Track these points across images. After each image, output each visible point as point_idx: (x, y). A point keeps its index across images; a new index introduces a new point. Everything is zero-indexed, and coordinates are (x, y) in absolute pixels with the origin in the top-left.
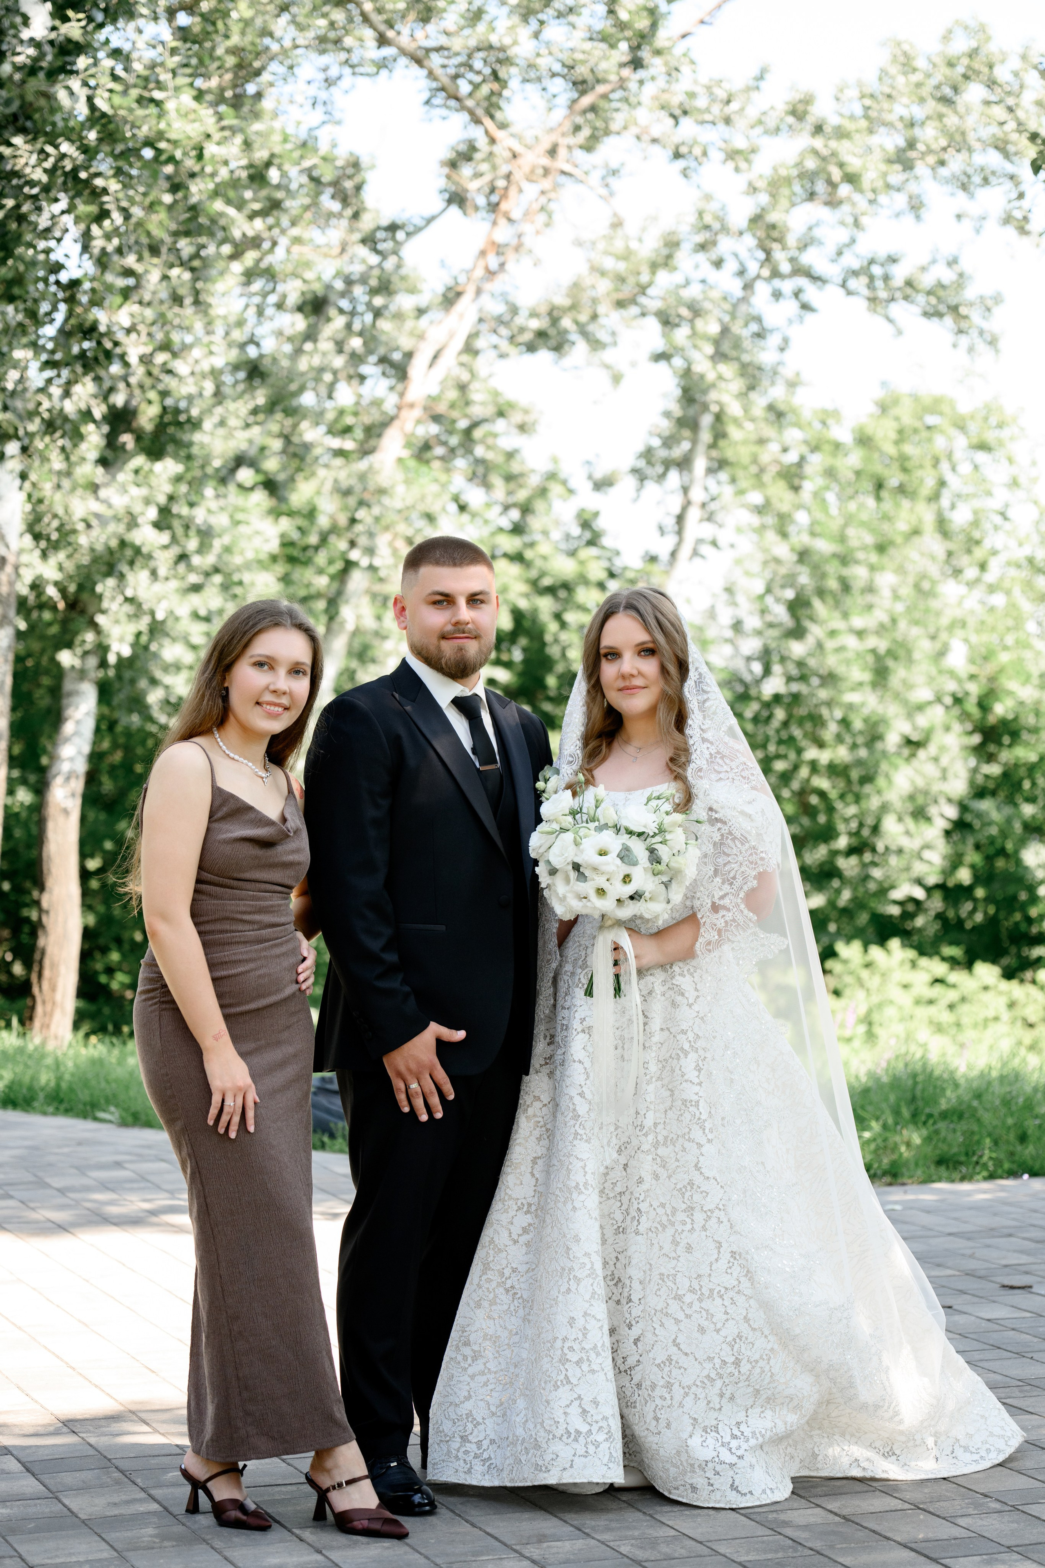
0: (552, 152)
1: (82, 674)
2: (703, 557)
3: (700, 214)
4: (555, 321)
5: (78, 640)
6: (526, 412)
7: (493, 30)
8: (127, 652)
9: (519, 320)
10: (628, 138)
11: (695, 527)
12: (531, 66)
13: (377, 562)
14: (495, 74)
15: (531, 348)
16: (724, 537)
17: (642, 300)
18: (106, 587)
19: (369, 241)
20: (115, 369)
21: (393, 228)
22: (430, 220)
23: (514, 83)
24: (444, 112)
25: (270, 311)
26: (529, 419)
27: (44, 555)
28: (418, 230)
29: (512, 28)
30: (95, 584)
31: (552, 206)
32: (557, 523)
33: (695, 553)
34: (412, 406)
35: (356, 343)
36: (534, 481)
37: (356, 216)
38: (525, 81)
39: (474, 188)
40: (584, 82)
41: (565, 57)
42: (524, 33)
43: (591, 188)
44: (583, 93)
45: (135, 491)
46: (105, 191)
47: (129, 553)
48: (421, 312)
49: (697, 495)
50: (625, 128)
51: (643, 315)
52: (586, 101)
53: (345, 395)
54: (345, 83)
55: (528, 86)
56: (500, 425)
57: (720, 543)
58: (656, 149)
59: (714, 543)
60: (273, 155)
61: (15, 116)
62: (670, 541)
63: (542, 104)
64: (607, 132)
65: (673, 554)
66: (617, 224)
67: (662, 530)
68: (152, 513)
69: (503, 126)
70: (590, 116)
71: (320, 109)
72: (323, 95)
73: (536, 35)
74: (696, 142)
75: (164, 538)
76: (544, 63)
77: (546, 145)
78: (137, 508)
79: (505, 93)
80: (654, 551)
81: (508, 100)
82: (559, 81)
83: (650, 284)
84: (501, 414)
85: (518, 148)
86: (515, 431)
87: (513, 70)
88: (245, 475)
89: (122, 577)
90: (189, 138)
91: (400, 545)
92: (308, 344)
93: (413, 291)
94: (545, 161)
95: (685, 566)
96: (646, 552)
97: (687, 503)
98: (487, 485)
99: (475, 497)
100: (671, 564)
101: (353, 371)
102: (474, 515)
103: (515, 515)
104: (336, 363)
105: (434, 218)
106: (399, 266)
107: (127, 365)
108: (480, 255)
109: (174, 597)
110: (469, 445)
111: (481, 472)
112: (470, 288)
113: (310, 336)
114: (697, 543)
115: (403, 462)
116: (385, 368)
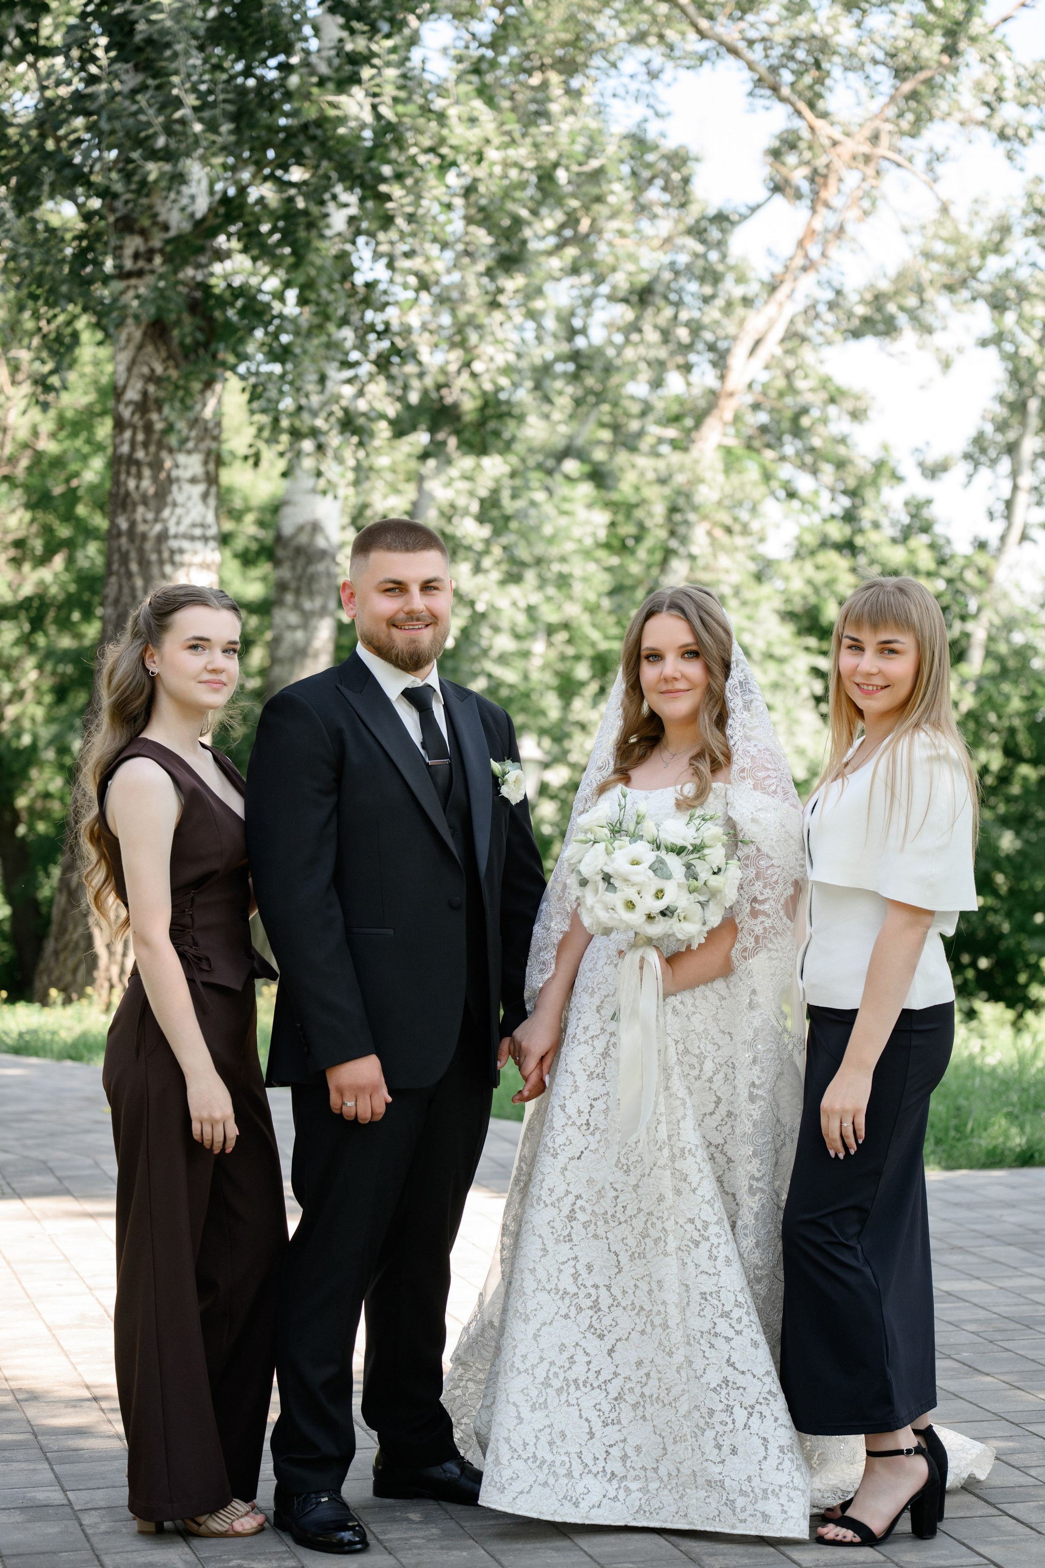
0: (875, 138)
2: (1032, 540)
3: (1030, 196)
4: (880, 309)
6: (858, 398)
7: (815, 20)
9: (847, 306)
10: (952, 125)
11: (1026, 512)
12: (853, 55)
13: (695, 550)
14: (818, 65)
15: (856, 334)
17: (973, 284)
19: (697, 232)
20: (409, 368)
21: (719, 219)
22: (754, 209)
23: (837, 72)
24: (767, 103)
25: (600, 302)
26: (860, 405)
28: (743, 218)
29: (832, 19)
31: (876, 192)
32: (885, 508)
33: (1024, 537)
35: (683, 334)
36: (863, 466)
37: (683, 205)
38: (846, 69)
39: (799, 177)
40: (907, 69)
41: (887, 45)
42: (846, 22)
43: (914, 173)
44: (904, 80)
46: (388, 198)
48: (747, 302)
49: (1026, 479)
50: (949, 114)
51: (974, 299)
52: (907, 87)
53: (675, 382)
54: (666, 77)
55: (851, 75)
56: (832, 410)
58: (981, 132)
60: (560, 156)
61: (305, 127)
62: (999, 526)
63: (864, 92)
64: (931, 119)
65: (1003, 538)
66: (944, 209)
67: (991, 515)
68: (474, 507)
69: (824, 115)
70: (913, 104)
71: (643, 102)
72: (646, 88)
73: (859, 25)
74: (1020, 124)
75: (485, 531)
76: (863, 51)
77: (867, 132)
78: (461, 502)
79: (828, 82)
80: (983, 536)
81: (830, 90)
82: (882, 69)
83: (980, 269)
84: (832, 400)
85: (837, 135)
86: (846, 418)
87: (836, 59)
88: (571, 466)
90: (470, 143)
91: (719, 533)
92: (635, 337)
93: (741, 280)
94: (866, 148)
95: (1013, 552)
96: (975, 539)
97: (1015, 488)
98: (815, 472)
99: (804, 483)
100: (1000, 550)
101: (680, 360)
102: (804, 502)
103: (845, 502)
104: (662, 353)
105: (759, 206)
106: (724, 257)
107: (420, 363)
108: (801, 244)
109: (495, 588)
110: (797, 431)
111: (809, 459)
112: (789, 277)
113: (635, 327)
114: (1025, 527)
115: (728, 451)
116: (711, 356)
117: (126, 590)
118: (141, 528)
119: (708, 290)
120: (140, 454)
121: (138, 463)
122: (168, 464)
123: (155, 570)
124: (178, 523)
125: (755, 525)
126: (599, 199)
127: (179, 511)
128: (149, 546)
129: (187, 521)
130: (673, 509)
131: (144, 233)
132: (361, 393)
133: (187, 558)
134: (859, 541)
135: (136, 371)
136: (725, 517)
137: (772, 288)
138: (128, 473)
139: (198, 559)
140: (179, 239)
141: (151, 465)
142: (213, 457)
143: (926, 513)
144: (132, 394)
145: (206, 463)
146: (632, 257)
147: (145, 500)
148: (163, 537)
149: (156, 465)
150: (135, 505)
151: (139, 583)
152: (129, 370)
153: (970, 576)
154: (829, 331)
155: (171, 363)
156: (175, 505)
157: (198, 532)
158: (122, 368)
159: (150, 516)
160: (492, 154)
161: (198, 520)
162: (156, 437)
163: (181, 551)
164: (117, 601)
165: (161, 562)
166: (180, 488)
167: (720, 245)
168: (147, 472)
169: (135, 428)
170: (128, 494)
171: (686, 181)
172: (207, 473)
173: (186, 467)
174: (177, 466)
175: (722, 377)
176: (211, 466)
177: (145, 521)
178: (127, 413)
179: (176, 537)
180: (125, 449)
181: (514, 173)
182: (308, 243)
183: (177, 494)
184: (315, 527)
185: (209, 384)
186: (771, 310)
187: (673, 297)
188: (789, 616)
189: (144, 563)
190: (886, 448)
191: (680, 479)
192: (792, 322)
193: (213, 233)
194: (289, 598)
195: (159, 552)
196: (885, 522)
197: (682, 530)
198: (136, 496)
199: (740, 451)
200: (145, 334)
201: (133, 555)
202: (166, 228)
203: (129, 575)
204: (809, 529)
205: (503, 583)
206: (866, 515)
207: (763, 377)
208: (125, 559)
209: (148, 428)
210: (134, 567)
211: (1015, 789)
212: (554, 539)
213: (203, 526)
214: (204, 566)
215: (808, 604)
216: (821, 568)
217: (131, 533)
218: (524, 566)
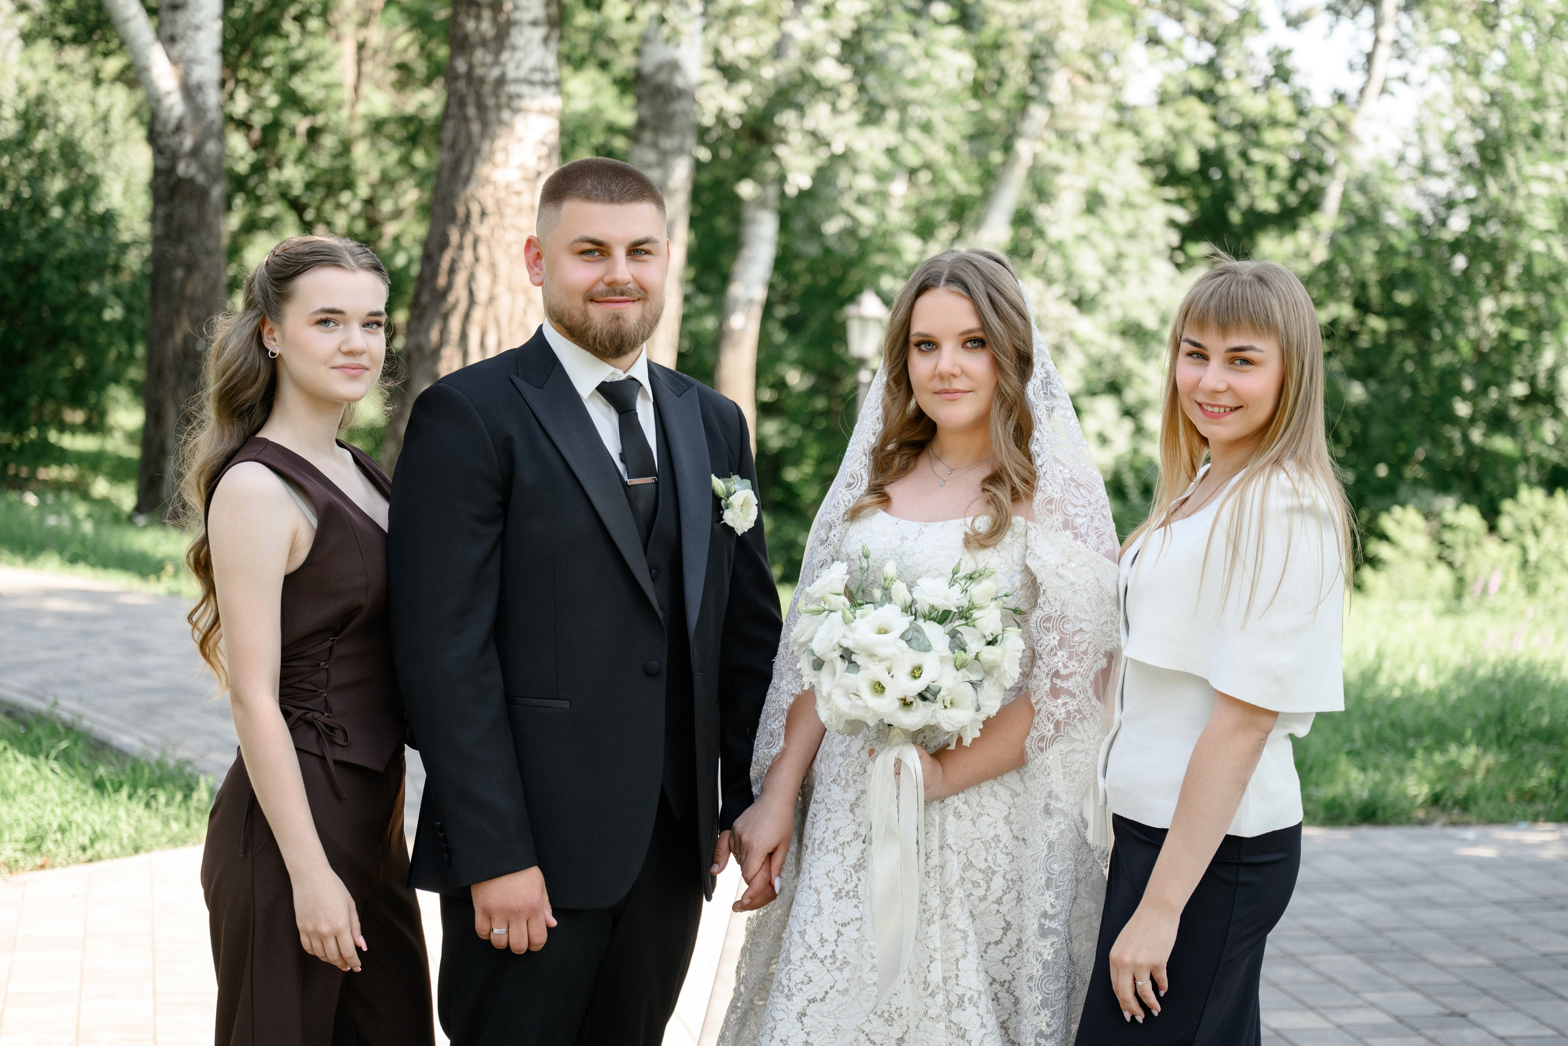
1: (761, 203)
2: (1391, 93)
5: (758, 170)
8: (806, 183)
11: (1386, 65)
13: (1053, 97)
16: (1417, 74)
18: (787, 118)
30: (775, 116)
32: (1248, 57)
33: (1384, 90)
36: (1228, 15)
45: (820, 25)
47: (809, 86)
49: (1388, 33)
57: (1410, 78)
59: (1404, 79)
62: (1358, 79)
65: (1362, 92)
67: (1351, 67)
68: (835, 48)
75: (847, 72)
78: (821, 44)
80: (1342, 89)
88: (939, 10)
89: (800, 108)
91: (1080, 82)
95: (1373, 104)
96: (1335, 92)
97: (1377, 41)
98: (1180, 19)
99: (1169, 30)
100: (1359, 102)
102: (1169, 49)
103: (1206, 52)
109: (854, 130)
111: (1175, 6)
114: (1386, 80)
117: (462, 135)
118: (479, 71)
121: (478, 4)
122: (508, 6)
123: (492, 116)
124: (518, 67)
125: (1117, 73)
127: (519, 55)
128: (487, 89)
129: (526, 66)
130: (1034, 57)
133: (525, 103)
134: (1220, 89)
136: (1086, 65)
138: (468, 15)
139: (535, 105)
141: (491, 6)
143: (1290, 63)
145: (547, 5)
147: (484, 43)
148: (501, 81)
149: (497, 7)
150: (473, 47)
151: (476, 128)
153: (1329, 130)
156: (514, 48)
157: (537, 77)
159: (489, 59)
161: (539, 64)
163: (519, 96)
164: (453, 146)
165: (499, 108)
166: (521, 33)
168: (487, 14)
170: (466, 37)
172: (549, 16)
173: (526, 9)
174: (517, 8)
176: (554, 9)
177: (484, 64)
179: (516, 81)
183: (517, 37)
184: (674, 66)
188: (1148, 163)
189: (481, 108)
191: (1042, 26)
194: (647, 136)
195: (497, 96)
196: (1247, 71)
197: (1043, 77)
198: (474, 39)
201: (471, 100)
203: (466, 120)
204: (1169, 76)
206: (1229, 64)
208: (462, 103)
210: (471, 111)
211: (1364, 342)
212: (915, 83)
213: (544, 70)
214: (543, 112)
215: (1165, 151)
216: (1180, 115)
217: (469, 76)
218: (883, 108)
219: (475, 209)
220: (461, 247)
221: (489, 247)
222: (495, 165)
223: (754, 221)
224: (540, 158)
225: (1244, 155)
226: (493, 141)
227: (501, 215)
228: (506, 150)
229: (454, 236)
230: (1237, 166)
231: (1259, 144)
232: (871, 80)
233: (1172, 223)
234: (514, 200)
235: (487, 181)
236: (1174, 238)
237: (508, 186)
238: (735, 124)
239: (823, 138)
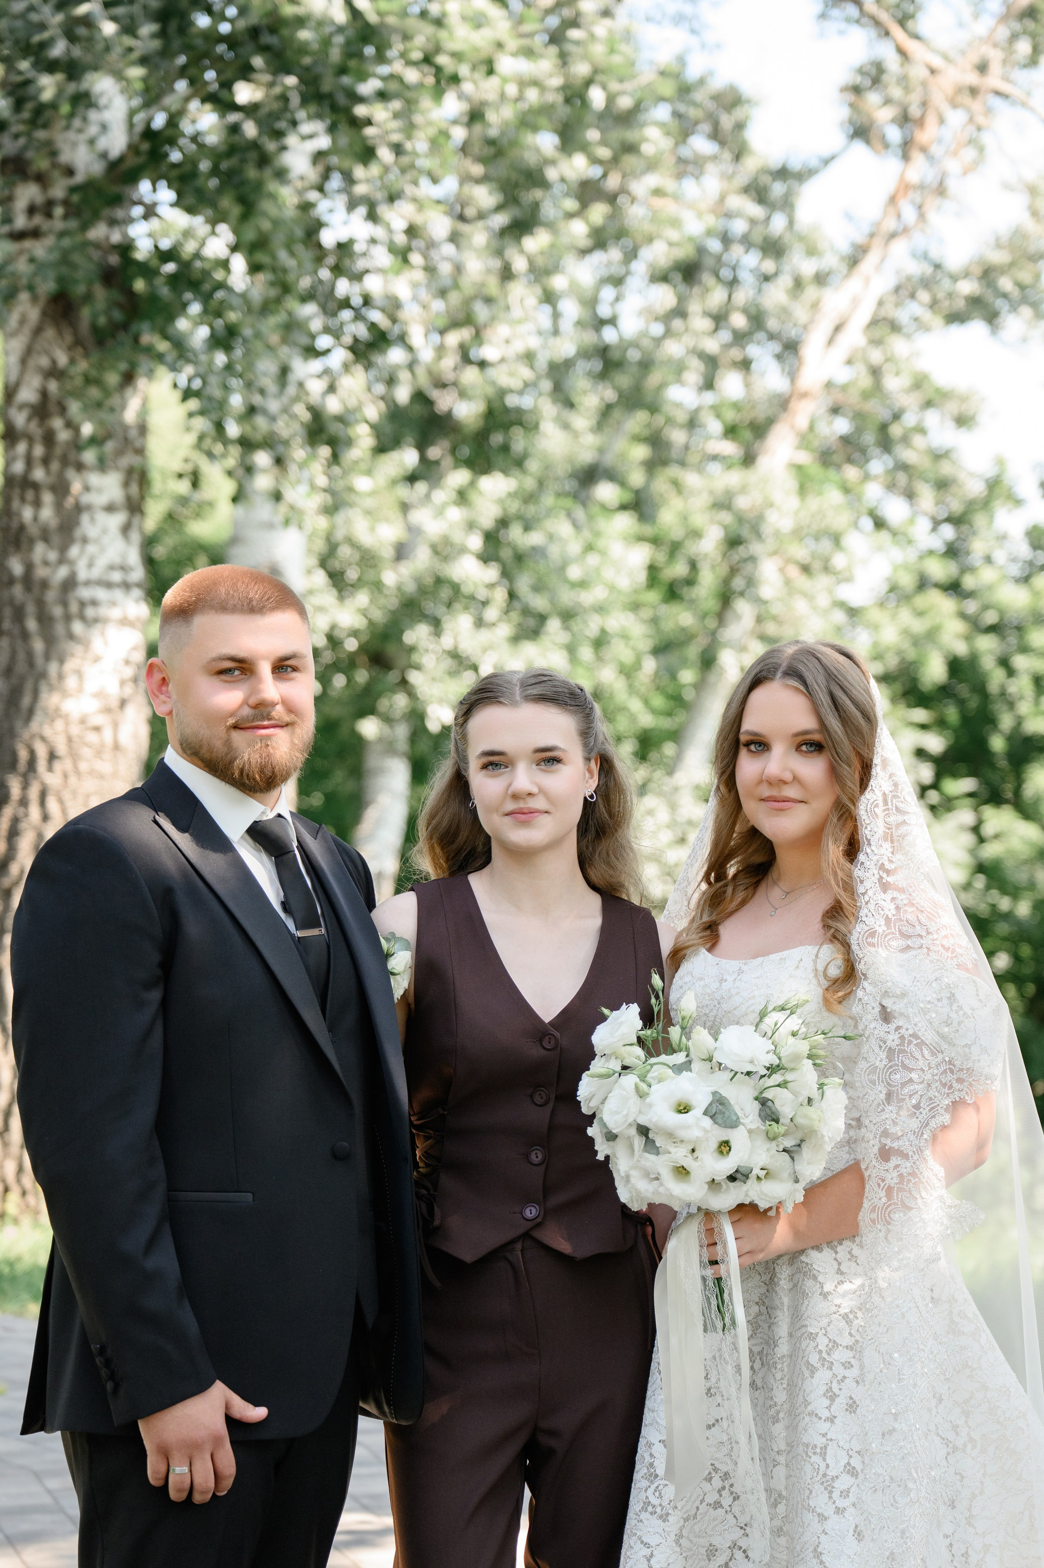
0: (981, 67)
1: (389, 748)
4: (990, 283)
5: (383, 704)
6: (963, 400)
9: (946, 284)
13: (763, 591)
15: (959, 318)
18: (418, 635)
19: (755, 190)
20: (395, 355)
21: (782, 173)
22: (827, 162)
24: (843, 25)
25: (633, 282)
26: (967, 408)
27: (341, 598)
28: (814, 173)
30: (402, 632)
31: (986, 138)
32: (1000, 539)
34: (804, 395)
35: (739, 321)
36: (971, 486)
37: (735, 158)
39: (884, 119)
43: (1034, 111)
45: (455, 514)
46: (369, 122)
47: (445, 593)
48: (821, 279)
53: (729, 383)
56: (930, 416)
60: (596, 71)
61: (254, 32)
63: (967, 10)
68: (476, 542)
69: (916, 37)
70: (1028, 24)
71: (683, 28)
75: (492, 573)
77: (974, 58)
78: (458, 537)
84: (928, 404)
85: (937, 62)
86: (949, 425)
88: (606, 492)
89: (436, 624)
90: (476, 50)
91: (794, 572)
92: (677, 323)
93: (812, 251)
94: (973, 78)
98: (910, 495)
99: (896, 510)
101: (735, 354)
102: (894, 534)
103: (948, 532)
104: (712, 346)
105: (833, 158)
106: (791, 223)
107: (410, 349)
108: (893, 200)
109: (505, 647)
110: (886, 443)
111: (902, 478)
112: (877, 244)
113: (680, 312)
115: (799, 469)
116: (776, 347)
117: (21, 656)
118: (41, 572)
119: (769, 266)
120: (38, 474)
121: (36, 487)
122: (76, 487)
123: (59, 629)
124: (90, 565)
125: (839, 561)
126: (630, 148)
127: (91, 549)
128: (51, 596)
129: (102, 563)
130: (733, 542)
131: (41, 179)
132: (332, 389)
133: (103, 611)
134: (969, 582)
135: (32, 363)
136: (800, 552)
137: (853, 261)
138: (23, 500)
139: (115, 613)
140: (88, 188)
141: (54, 489)
142: (136, 476)
144: (28, 394)
145: (126, 484)
146: (675, 223)
147: (45, 536)
148: (70, 584)
149: (61, 489)
150: (31, 542)
151: (38, 646)
152: (24, 361)
154: (926, 315)
155: (80, 350)
156: (85, 540)
157: (116, 577)
158: (14, 359)
159: (53, 556)
160: (507, 64)
161: (117, 560)
162: (58, 451)
163: (94, 603)
165: (68, 618)
166: (93, 520)
167: (787, 204)
168: (48, 498)
169: (31, 440)
170: (22, 528)
171: (740, 126)
172: (129, 499)
173: (100, 490)
174: (87, 489)
175: (793, 375)
176: (134, 489)
177: (46, 563)
178: (20, 419)
179: (88, 583)
180: (19, 467)
181: (532, 95)
182: (259, 186)
183: (88, 526)
185: (129, 378)
186: (854, 284)
187: (726, 273)
189: (45, 620)
190: (1000, 462)
191: (743, 502)
192: (881, 303)
193: (132, 177)
195: (65, 604)
196: (1000, 556)
197: (745, 567)
198: (33, 530)
199: (815, 469)
200: (44, 313)
201: (31, 609)
202: (70, 172)
203: (25, 636)
204: (906, 567)
205: (516, 639)
206: (978, 547)
207: (843, 375)
208: (19, 615)
209: (49, 439)
210: (32, 625)
212: (582, 584)
213: (124, 568)
214: (124, 622)
215: (903, 661)
216: (920, 614)
217: (28, 580)
218: (542, 618)
219: (41, 751)
220: (24, 802)
221: (61, 801)
222: (65, 694)
223: (381, 771)
224: (123, 683)
225: (1004, 663)
226: (62, 661)
227: (75, 757)
228: (79, 673)
229: (15, 787)
230: (996, 678)
231: (1024, 649)
232: (523, 584)
233: (921, 753)
234: (92, 737)
235: (57, 713)
236: (927, 773)
237: (83, 721)
238: (351, 645)
239: (468, 658)
